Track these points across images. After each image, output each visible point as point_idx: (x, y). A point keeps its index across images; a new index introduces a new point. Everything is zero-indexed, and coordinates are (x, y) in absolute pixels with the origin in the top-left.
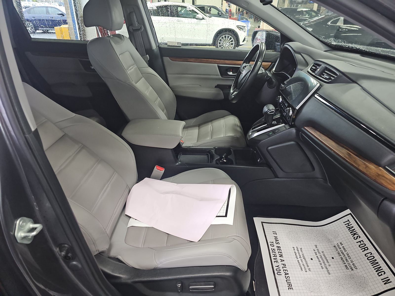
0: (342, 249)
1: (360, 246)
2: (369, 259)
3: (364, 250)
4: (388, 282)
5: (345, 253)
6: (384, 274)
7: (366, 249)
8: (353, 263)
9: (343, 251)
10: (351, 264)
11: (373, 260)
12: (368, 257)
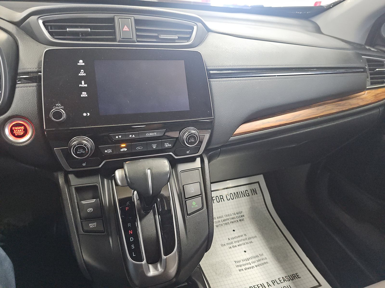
0: (220, 219)
1: (218, 201)
2: (232, 198)
3: (222, 200)
4: (255, 190)
5: (226, 218)
6: (248, 191)
7: (221, 197)
8: (236, 213)
9: (222, 219)
10: (237, 215)
11: (233, 195)
12: (230, 199)
